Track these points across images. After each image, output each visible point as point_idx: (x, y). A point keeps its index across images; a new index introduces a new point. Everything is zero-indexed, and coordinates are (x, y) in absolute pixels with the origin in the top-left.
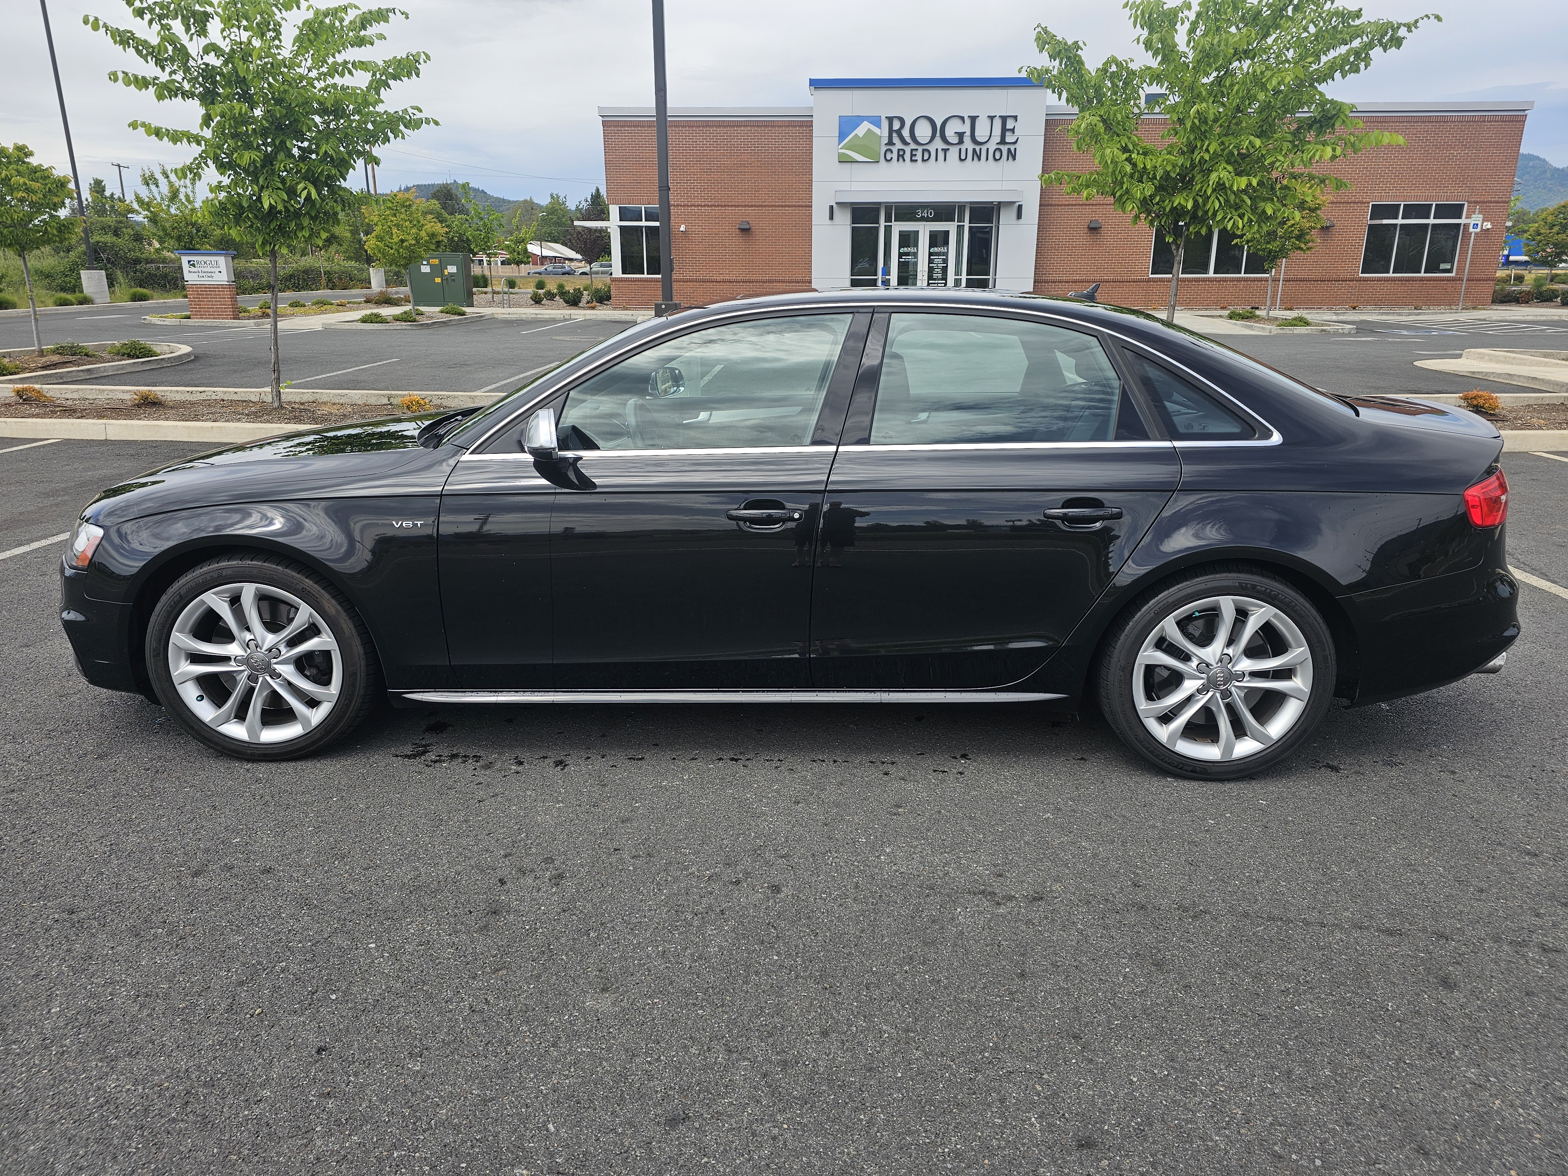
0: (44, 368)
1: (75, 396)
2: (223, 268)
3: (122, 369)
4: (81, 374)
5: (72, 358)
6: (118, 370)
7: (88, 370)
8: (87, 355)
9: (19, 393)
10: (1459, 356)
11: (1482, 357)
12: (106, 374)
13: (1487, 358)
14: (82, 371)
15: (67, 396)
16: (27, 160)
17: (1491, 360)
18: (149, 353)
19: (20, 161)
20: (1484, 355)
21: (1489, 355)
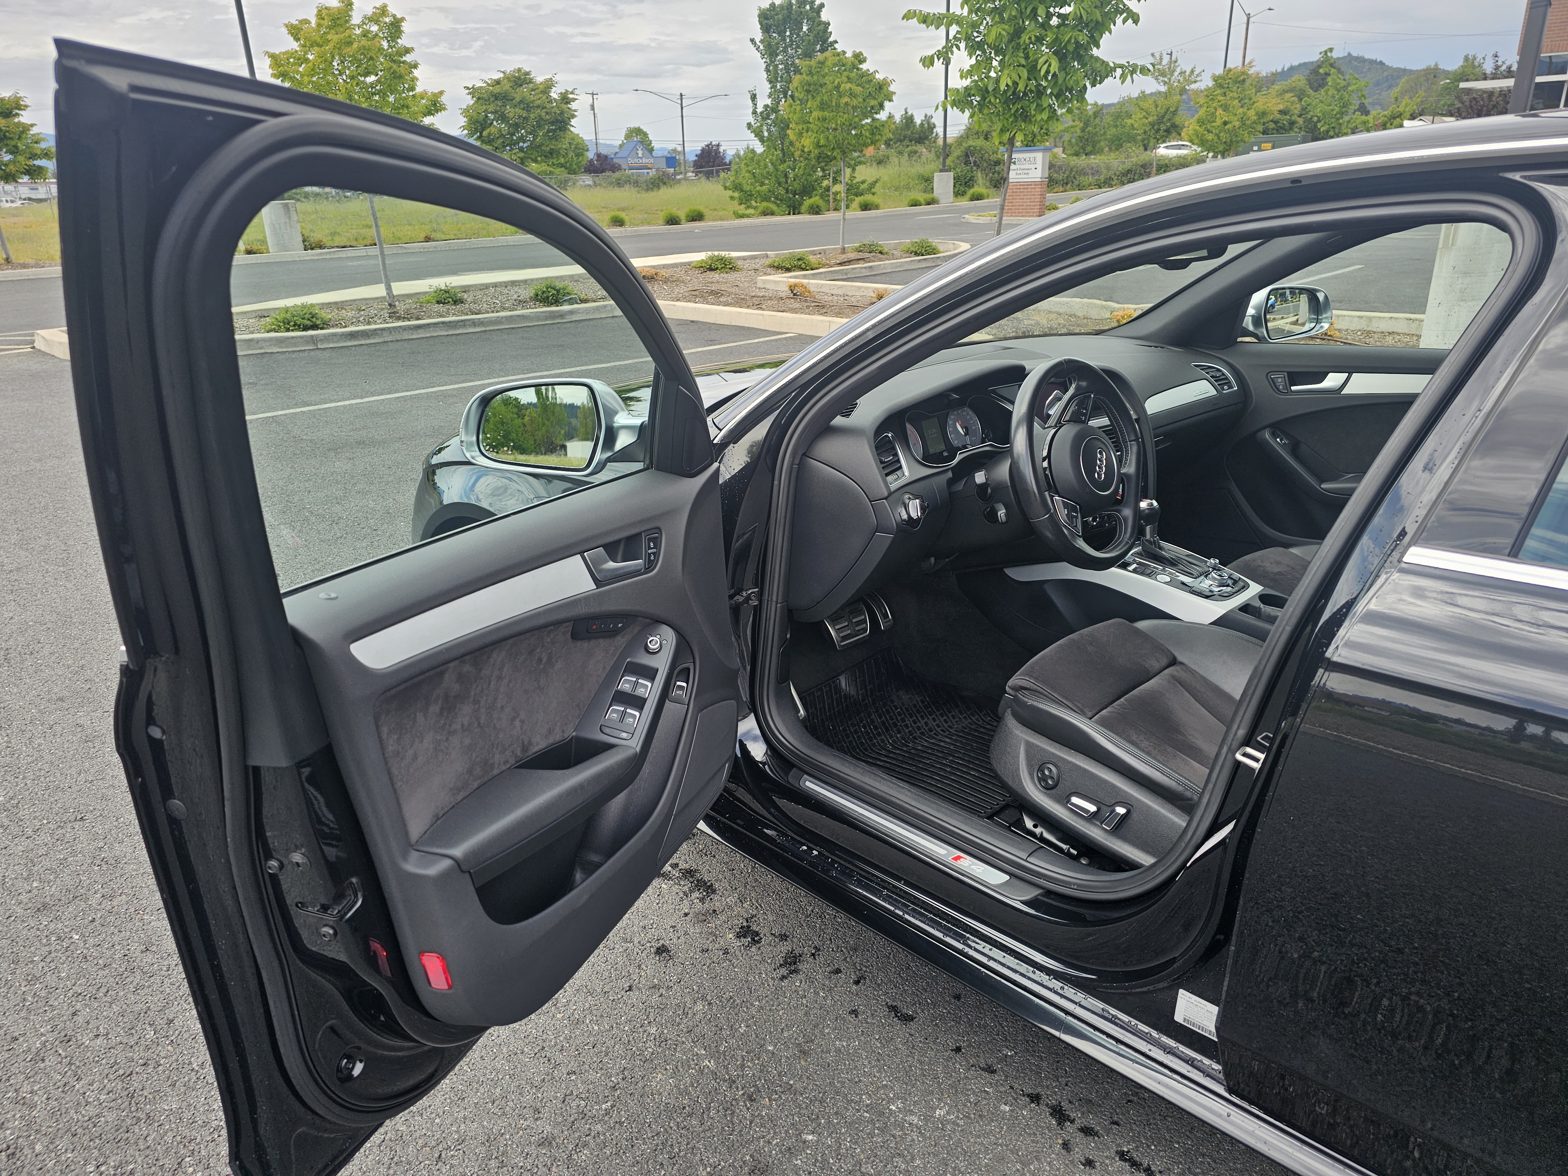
0: (840, 264)
1: (840, 292)
2: (1039, 165)
3: (900, 266)
4: (864, 270)
5: (867, 255)
6: (896, 267)
7: (870, 267)
8: (881, 253)
9: (792, 288)
12: (884, 271)
14: (865, 268)
15: (834, 292)
16: (861, 66)
18: (934, 251)
19: (854, 67)
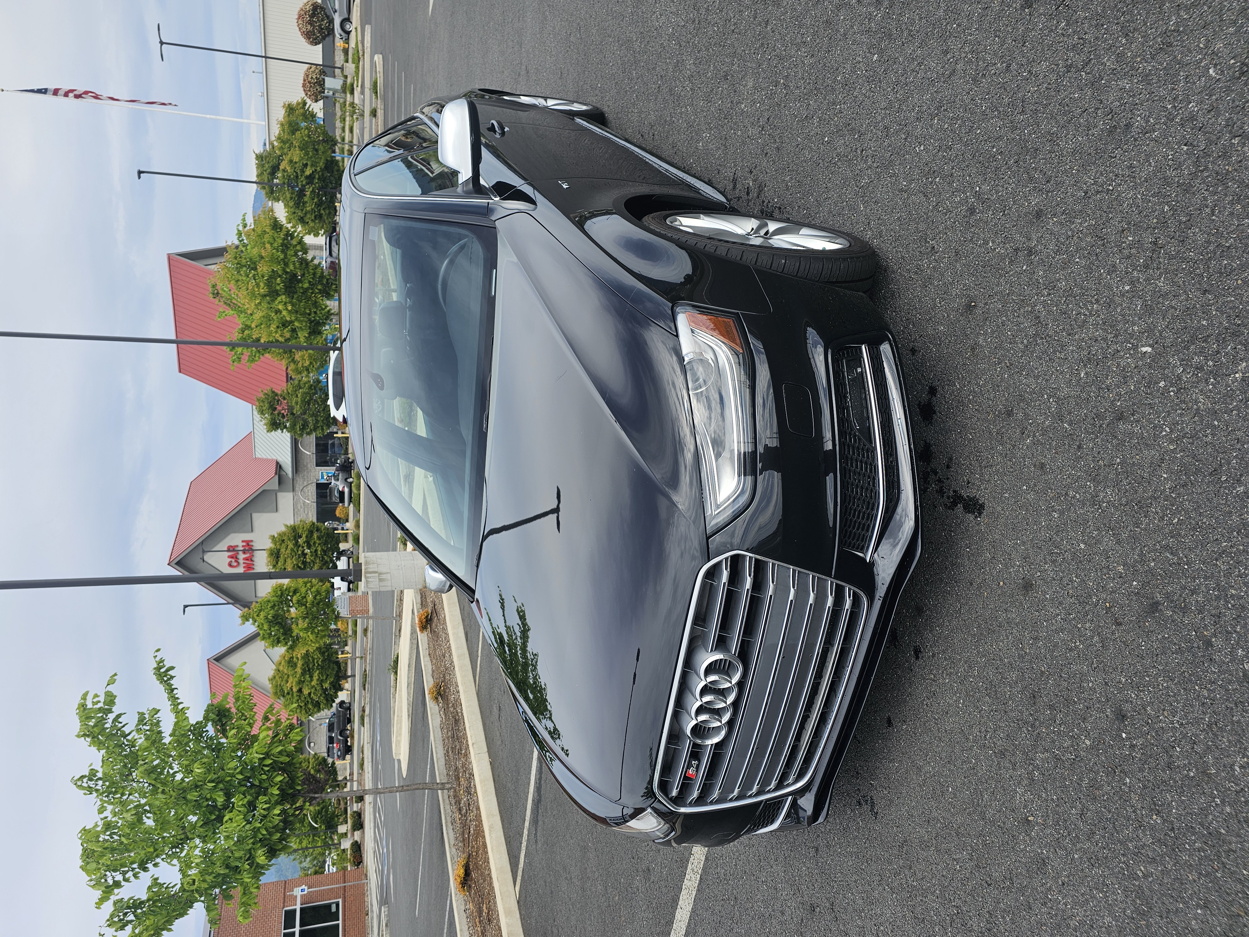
10: (399, 761)
11: (398, 742)
13: (399, 738)
17: (400, 734)
20: (397, 741)
21: (397, 737)
